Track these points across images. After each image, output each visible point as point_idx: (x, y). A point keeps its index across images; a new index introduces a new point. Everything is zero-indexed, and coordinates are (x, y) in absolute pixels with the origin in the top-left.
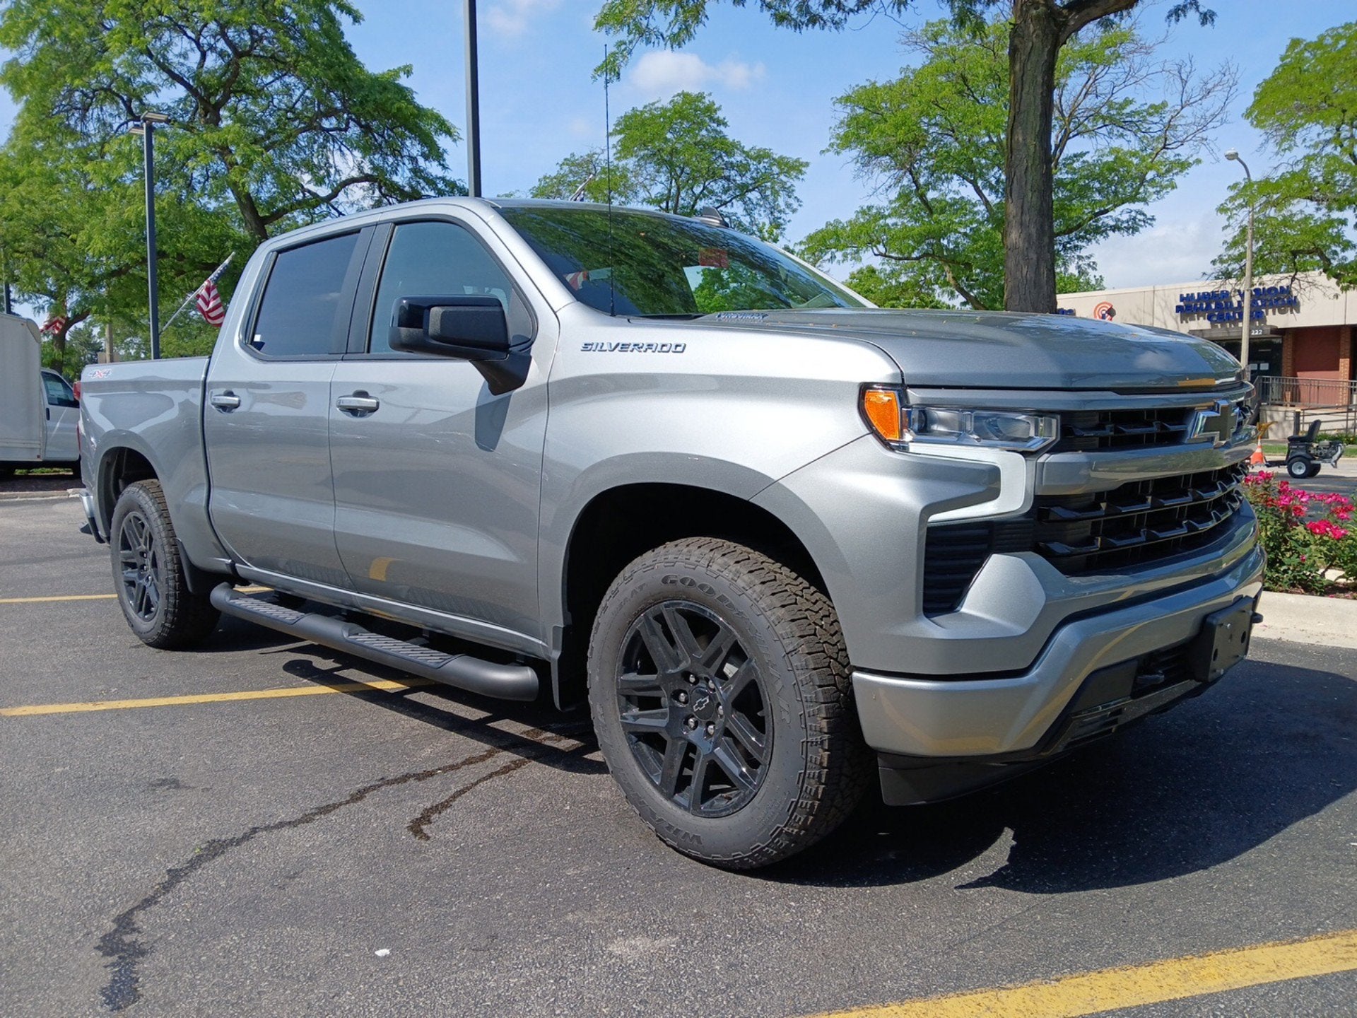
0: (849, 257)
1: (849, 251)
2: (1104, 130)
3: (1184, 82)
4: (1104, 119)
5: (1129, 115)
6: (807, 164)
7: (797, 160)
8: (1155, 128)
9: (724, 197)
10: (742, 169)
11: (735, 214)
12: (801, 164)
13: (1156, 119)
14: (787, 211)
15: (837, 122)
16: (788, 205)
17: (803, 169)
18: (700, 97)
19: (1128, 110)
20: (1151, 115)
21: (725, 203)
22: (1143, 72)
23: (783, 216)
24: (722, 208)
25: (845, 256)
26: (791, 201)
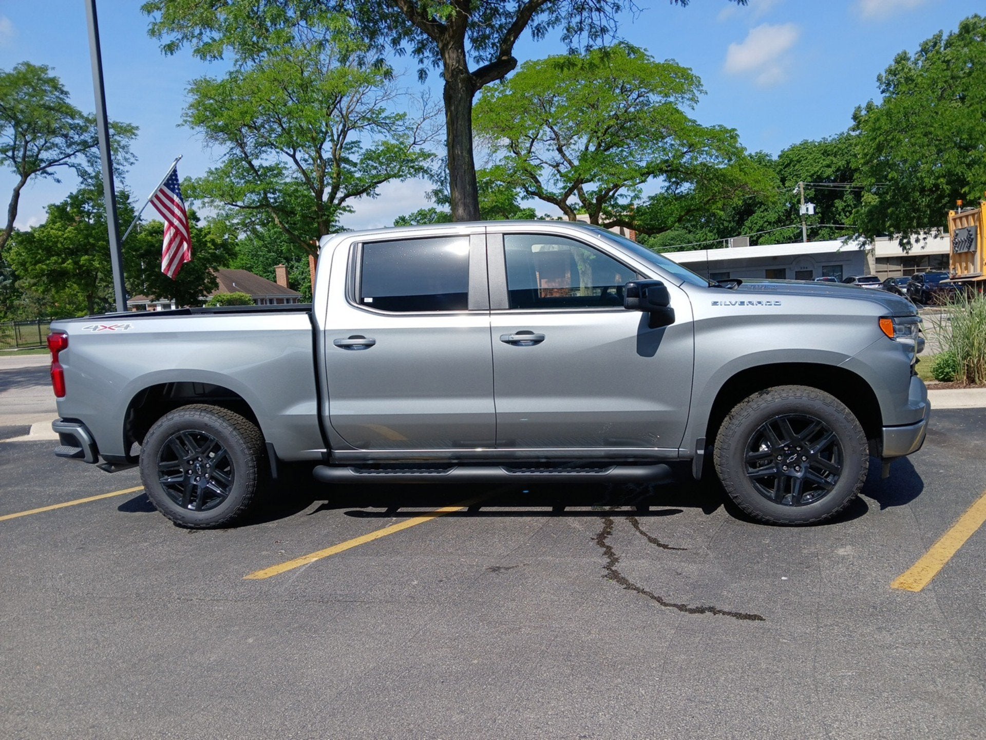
0: (207, 205)
1: (206, 200)
2: (368, 127)
3: (426, 104)
4: (369, 120)
5: (384, 118)
6: (137, 128)
7: (129, 125)
8: (400, 129)
9: (69, 151)
10: (81, 130)
11: (80, 165)
12: (133, 128)
13: (401, 123)
14: (125, 163)
15: (187, 105)
16: (126, 159)
17: (136, 132)
18: (44, 69)
19: (383, 115)
20: (397, 120)
21: (69, 156)
22: (393, 94)
23: (121, 167)
24: (67, 159)
25: (204, 204)
26: (128, 156)
